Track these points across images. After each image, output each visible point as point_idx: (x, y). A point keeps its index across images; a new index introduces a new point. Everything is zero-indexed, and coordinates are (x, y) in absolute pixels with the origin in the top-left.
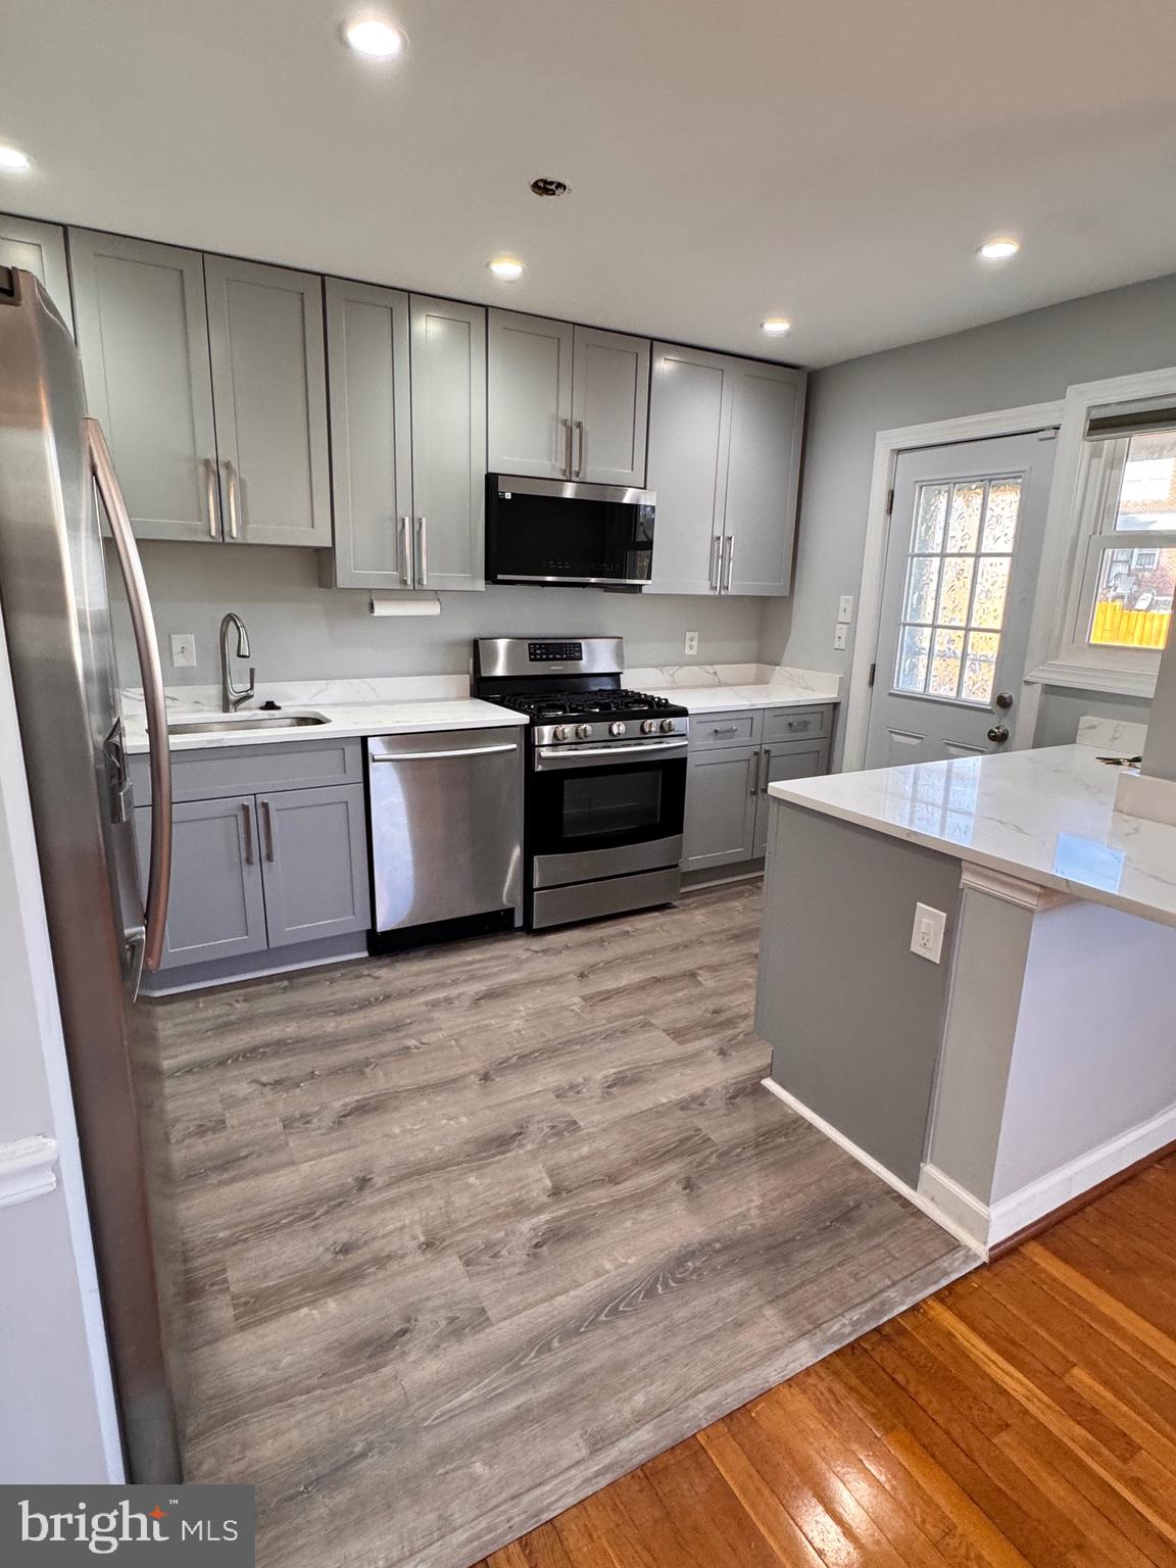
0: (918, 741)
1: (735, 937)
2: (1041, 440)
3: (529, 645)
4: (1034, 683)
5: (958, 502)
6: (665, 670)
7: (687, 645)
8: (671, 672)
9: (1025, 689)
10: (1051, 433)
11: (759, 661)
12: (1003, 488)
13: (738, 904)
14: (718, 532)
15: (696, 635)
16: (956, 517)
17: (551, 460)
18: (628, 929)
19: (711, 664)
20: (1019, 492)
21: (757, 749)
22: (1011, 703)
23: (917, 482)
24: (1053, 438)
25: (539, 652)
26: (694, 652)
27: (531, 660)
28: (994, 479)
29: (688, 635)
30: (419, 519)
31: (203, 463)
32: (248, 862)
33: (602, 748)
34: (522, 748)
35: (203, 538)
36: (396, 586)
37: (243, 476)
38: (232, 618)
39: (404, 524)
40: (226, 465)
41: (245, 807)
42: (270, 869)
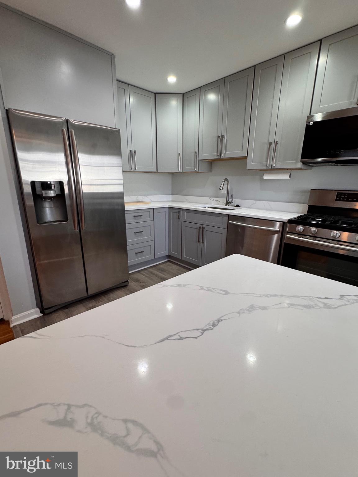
3: (338, 193)
25: (343, 197)
27: (336, 200)
30: (276, 141)
31: (219, 137)
32: (199, 242)
33: (324, 242)
34: (281, 231)
35: (216, 158)
36: (265, 168)
37: (227, 139)
38: (226, 179)
39: (271, 144)
40: (223, 136)
41: (200, 227)
42: (203, 245)
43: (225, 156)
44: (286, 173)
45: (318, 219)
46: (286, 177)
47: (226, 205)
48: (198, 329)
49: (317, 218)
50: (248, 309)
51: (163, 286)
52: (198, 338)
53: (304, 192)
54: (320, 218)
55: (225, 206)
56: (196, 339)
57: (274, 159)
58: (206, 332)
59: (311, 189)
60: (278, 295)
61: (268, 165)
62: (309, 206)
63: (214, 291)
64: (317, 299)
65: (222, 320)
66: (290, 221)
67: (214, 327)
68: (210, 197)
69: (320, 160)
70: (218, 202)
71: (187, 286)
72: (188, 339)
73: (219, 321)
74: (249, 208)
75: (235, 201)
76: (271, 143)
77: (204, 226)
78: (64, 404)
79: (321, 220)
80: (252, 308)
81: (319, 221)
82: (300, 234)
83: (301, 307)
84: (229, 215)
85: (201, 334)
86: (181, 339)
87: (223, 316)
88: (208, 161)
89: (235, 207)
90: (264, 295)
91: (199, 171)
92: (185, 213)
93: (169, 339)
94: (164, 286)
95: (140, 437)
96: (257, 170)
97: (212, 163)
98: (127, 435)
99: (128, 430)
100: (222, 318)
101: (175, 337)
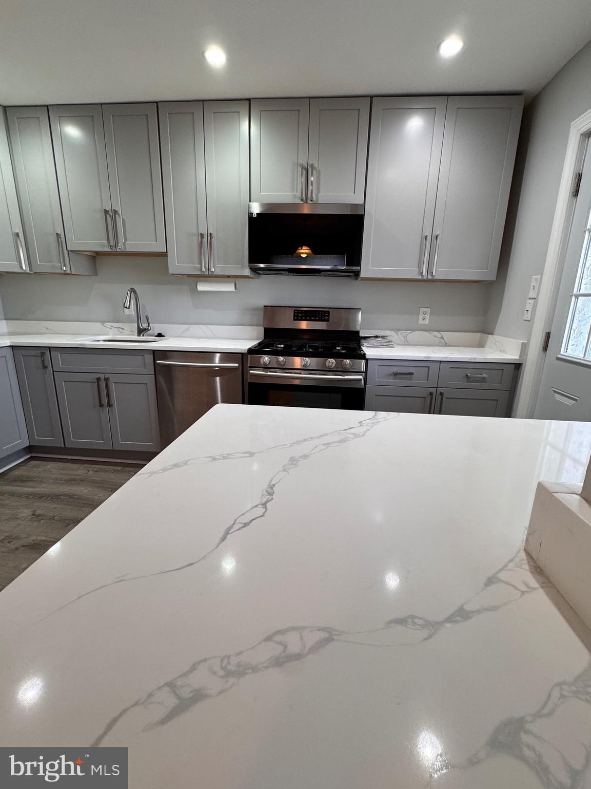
0: (573, 402)
3: (295, 310)
6: (399, 333)
7: (420, 317)
8: (405, 334)
11: (483, 331)
14: (428, 233)
15: (428, 310)
17: (293, 192)
19: (439, 331)
21: (432, 390)
25: (300, 315)
26: (427, 322)
27: (294, 320)
29: (421, 310)
30: (210, 234)
31: (106, 212)
32: (101, 405)
33: (295, 373)
34: (241, 367)
35: (107, 249)
36: (199, 273)
37: (124, 218)
38: (133, 290)
39: (203, 237)
40: (115, 212)
41: (99, 379)
42: (112, 410)
43: (125, 248)
44: (229, 282)
45: (280, 346)
46: (230, 288)
47: (139, 334)
48: (256, 506)
49: (279, 344)
50: (290, 463)
51: (149, 474)
52: (265, 515)
53: (256, 309)
54: (281, 344)
55: (137, 337)
56: (263, 517)
57: (211, 261)
58: (268, 504)
59: (265, 306)
60: (308, 439)
61: (204, 270)
62: (264, 328)
63: (232, 457)
64: (345, 431)
65: (274, 485)
66: (251, 351)
67: (272, 495)
68: (103, 322)
69: (262, 266)
70: (121, 330)
71: (188, 463)
72: (254, 521)
73: (272, 487)
74: (179, 337)
75: (153, 327)
76: (202, 235)
77: (107, 376)
78: (159, 689)
79: (282, 346)
80: (293, 461)
81: (282, 347)
82: (266, 368)
83: (338, 444)
84: (154, 351)
85: (264, 510)
86: (246, 525)
87: (271, 481)
88: (86, 253)
89: (156, 336)
90: (294, 443)
91: (73, 273)
92: (57, 356)
93: (231, 533)
94: (151, 474)
95: (301, 638)
96: (184, 276)
97: (95, 257)
98: (285, 647)
99: (280, 643)
100: (273, 483)
101: (236, 527)
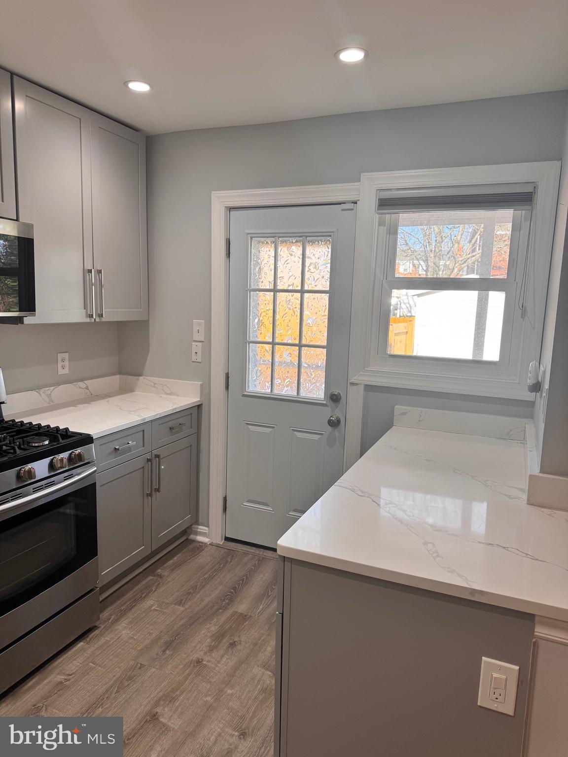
0: (270, 430)
1: (168, 645)
2: (343, 210)
4: (357, 384)
5: (283, 251)
6: (42, 391)
7: (60, 365)
8: (49, 392)
9: (352, 389)
10: (351, 206)
11: (120, 373)
12: (317, 243)
13: (151, 602)
14: (89, 266)
15: (66, 356)
16: (283, 263)
18: (61, 678)
19: (82, 380)
20: (330, 247)
21: (149, 456)
22: (340, 398)
23: (248, 234)
24: (352, 209)
28: (309, 236)
29: (60, 356)
